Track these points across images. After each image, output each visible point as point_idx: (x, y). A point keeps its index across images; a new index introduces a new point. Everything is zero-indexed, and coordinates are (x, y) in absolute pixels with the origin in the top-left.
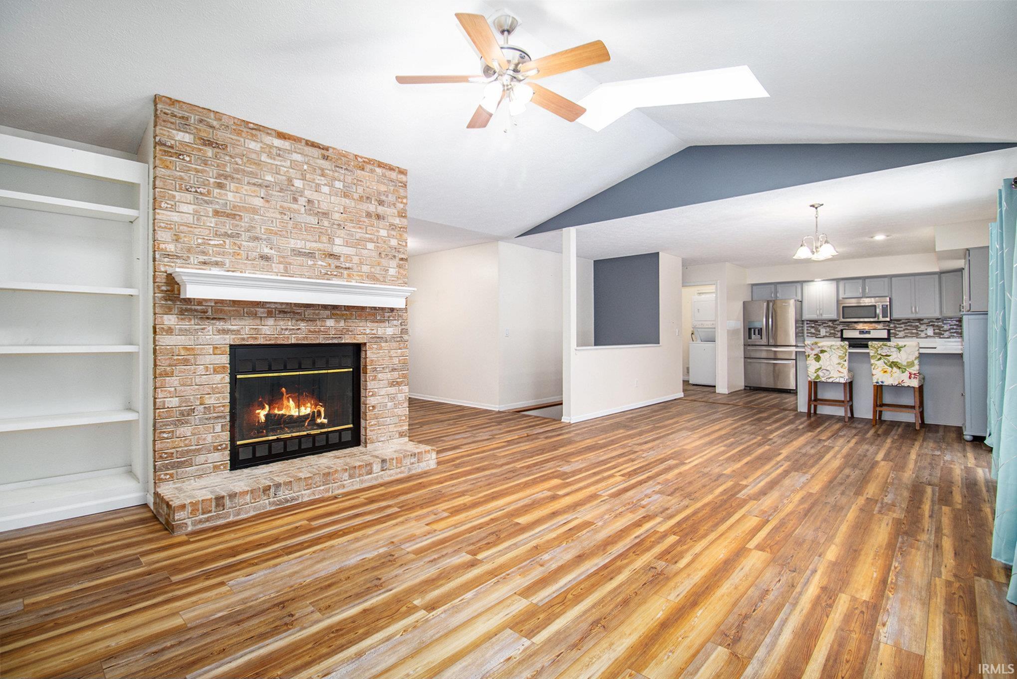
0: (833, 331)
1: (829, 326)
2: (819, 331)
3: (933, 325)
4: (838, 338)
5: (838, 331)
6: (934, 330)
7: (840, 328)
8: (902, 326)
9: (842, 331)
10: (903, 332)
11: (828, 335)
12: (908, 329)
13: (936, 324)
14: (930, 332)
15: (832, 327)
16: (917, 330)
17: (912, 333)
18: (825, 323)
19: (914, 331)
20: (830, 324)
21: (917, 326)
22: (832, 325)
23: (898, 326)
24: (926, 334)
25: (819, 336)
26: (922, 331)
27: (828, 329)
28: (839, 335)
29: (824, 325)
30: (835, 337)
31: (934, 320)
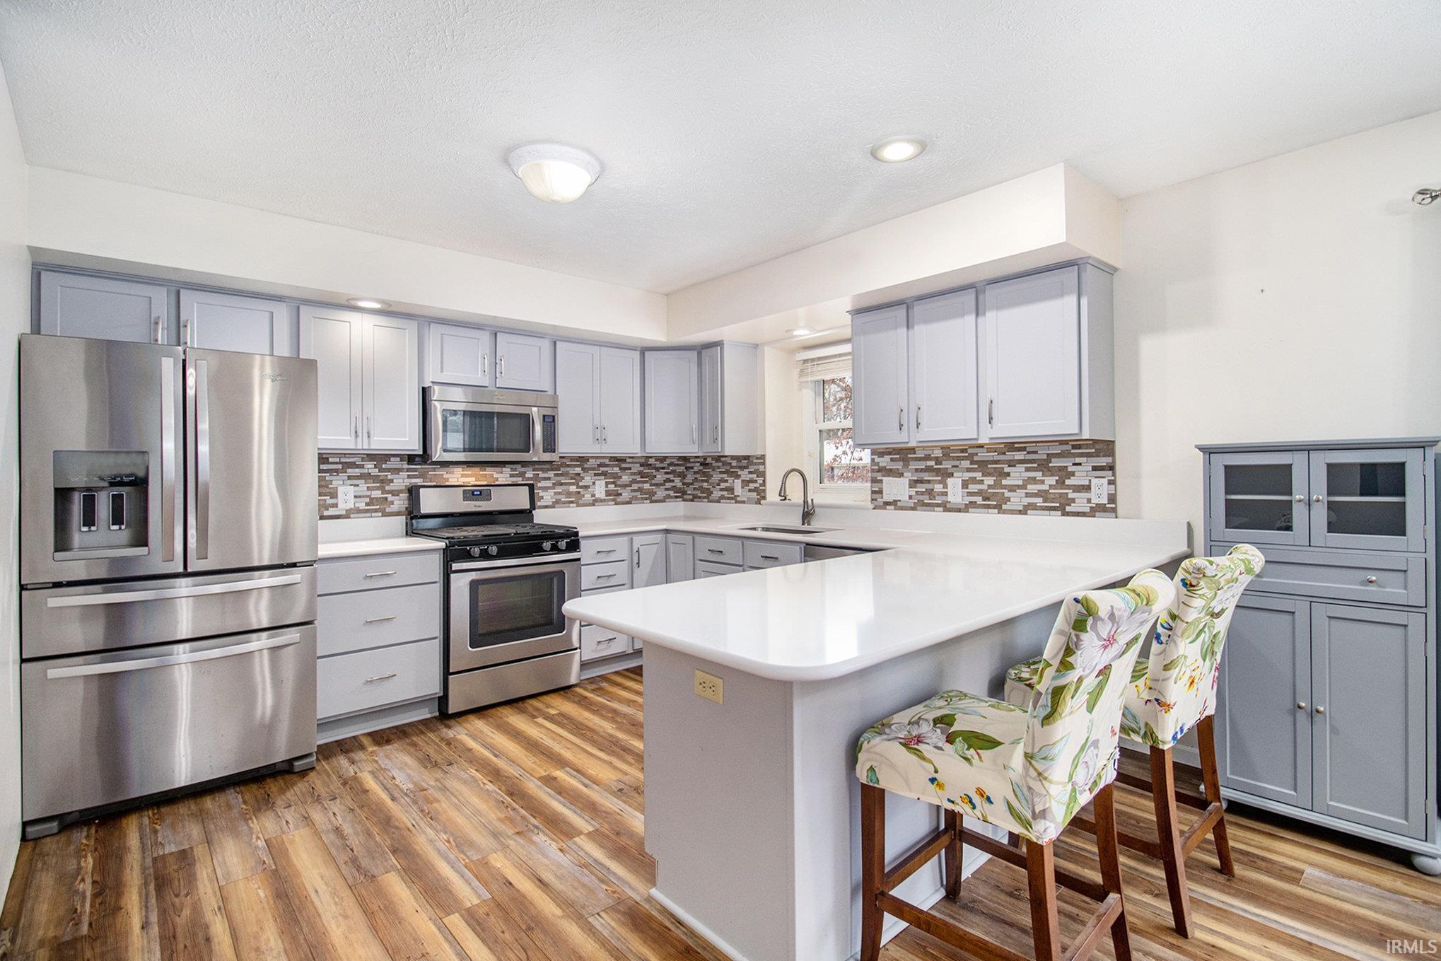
0: (377, 494)
1: (366, 477)
2: (334, 495)
3: (605, 474)
4: (398, 514)
5: (395, 493)
6: (607, 484)
7: (401, 482)
8: (551, 474)
9: (413, 492)
10: (551, 492)
11: (362, 506)
12: (562, 484)
13: (610, 470)
14: (600, 489)
15: (375, 479)
16: (578, 487)
17: (569, 494)
18: (354, 465)
19: (573, 488)
20: (370, 467)
21: (579, 474)
22: (375, 472)
23: (541, 475)
24: (593, 495)
25: (331, 512)
26: (586, 487)
27: (363, 487)
28: (400, 503)
29: (351, 471)
30: (385, 514)
31: (607, 461)
